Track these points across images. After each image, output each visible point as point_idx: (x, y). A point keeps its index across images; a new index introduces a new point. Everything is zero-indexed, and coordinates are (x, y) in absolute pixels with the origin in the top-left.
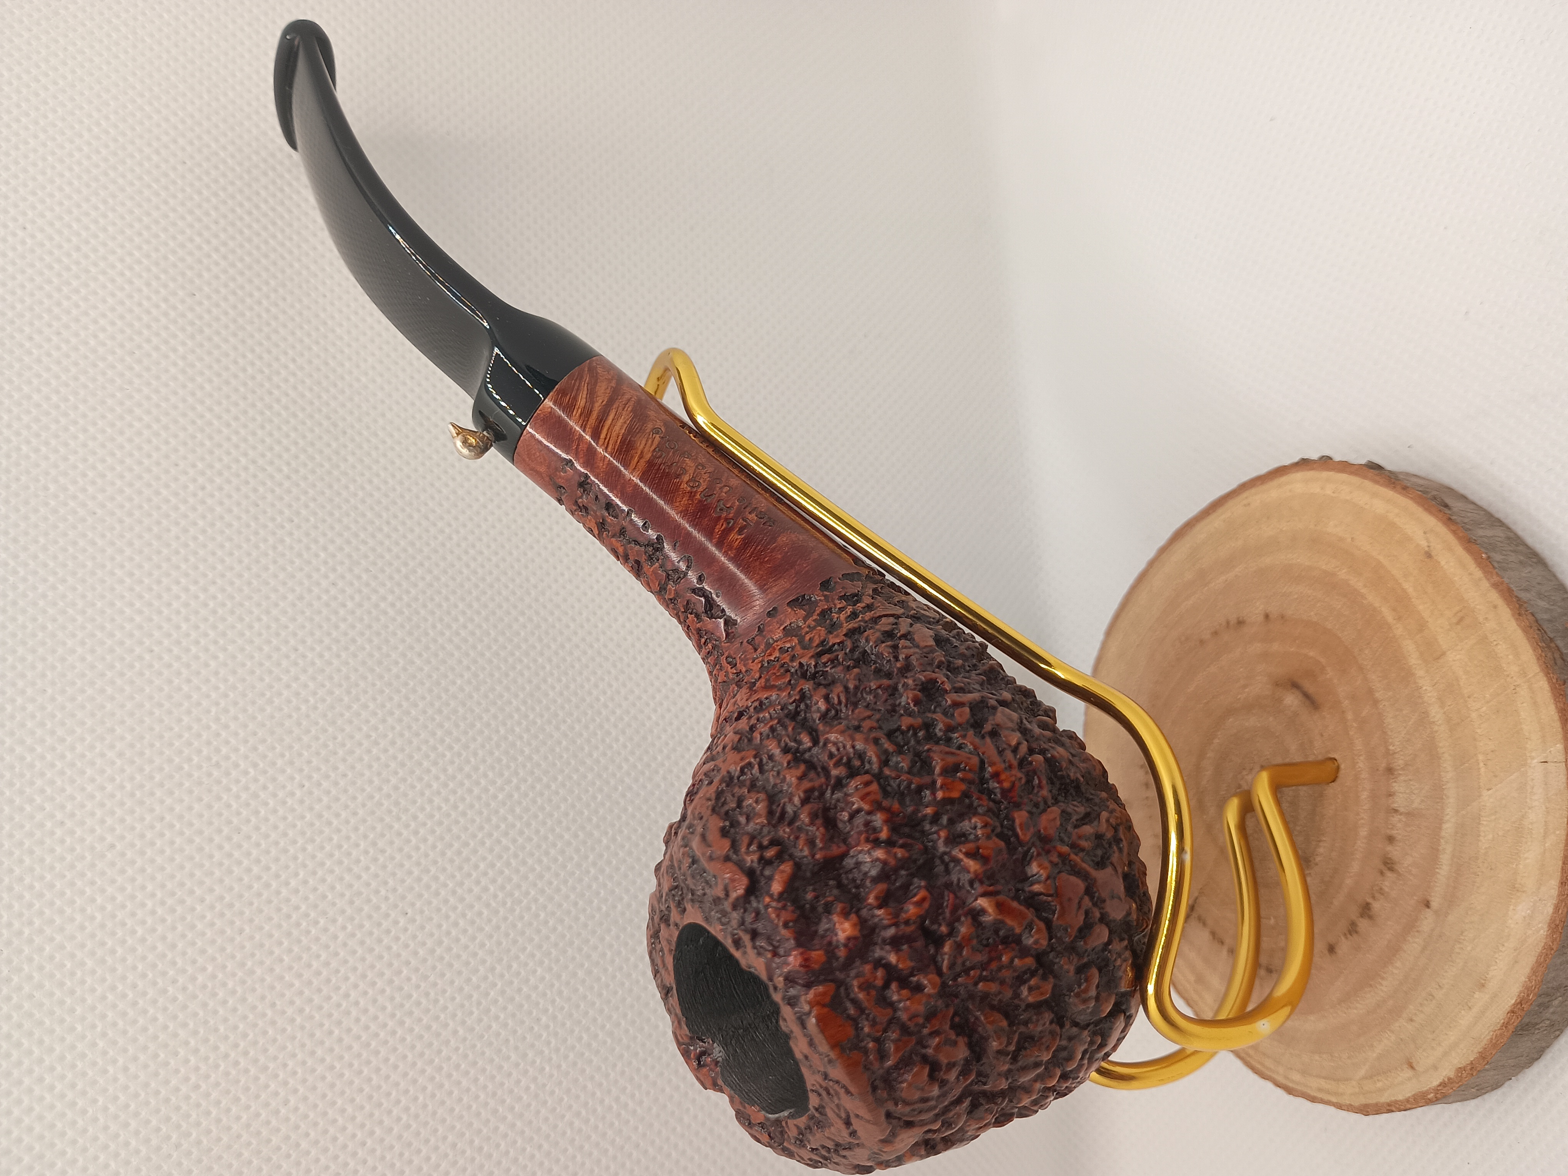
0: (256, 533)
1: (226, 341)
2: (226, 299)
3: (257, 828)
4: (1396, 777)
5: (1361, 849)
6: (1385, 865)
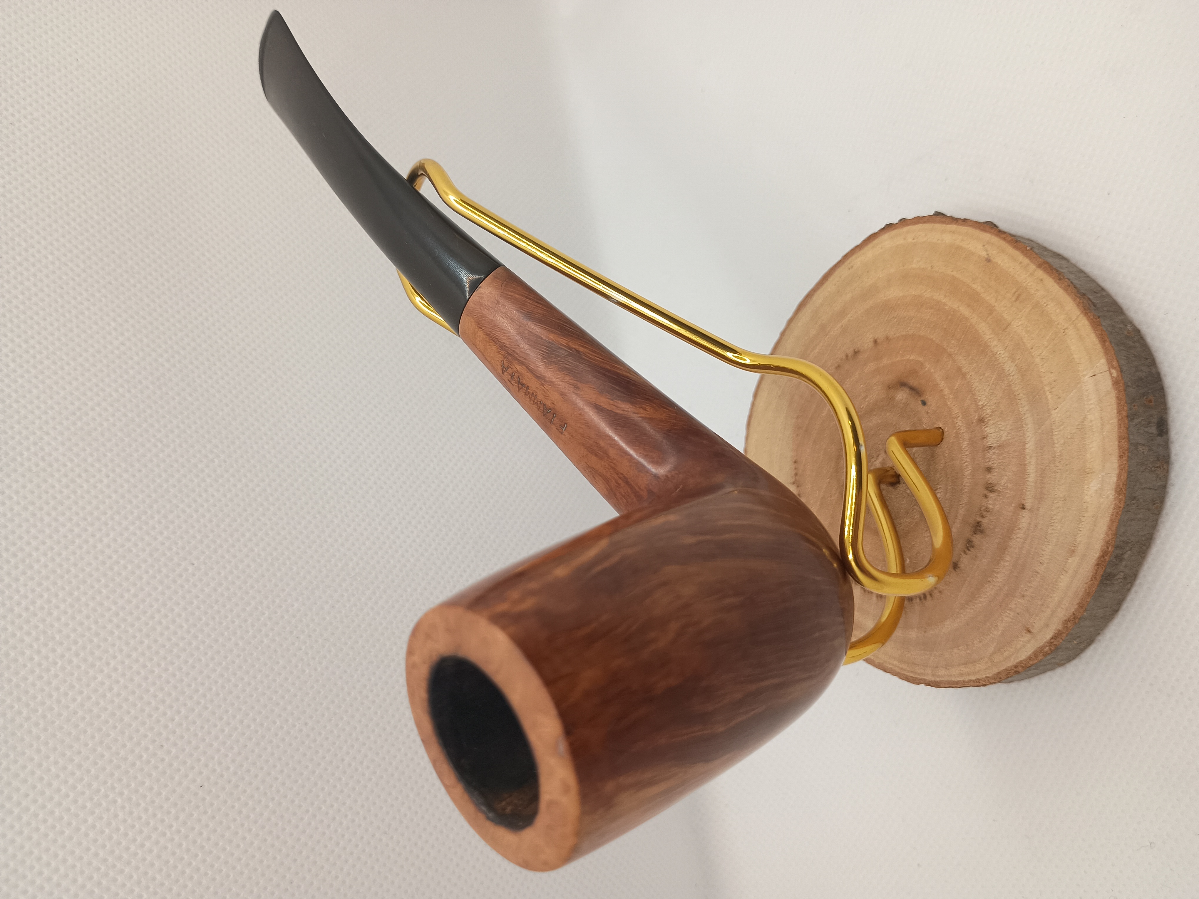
4: (987, 423)
5: (967, 484)
6: (987, 490)
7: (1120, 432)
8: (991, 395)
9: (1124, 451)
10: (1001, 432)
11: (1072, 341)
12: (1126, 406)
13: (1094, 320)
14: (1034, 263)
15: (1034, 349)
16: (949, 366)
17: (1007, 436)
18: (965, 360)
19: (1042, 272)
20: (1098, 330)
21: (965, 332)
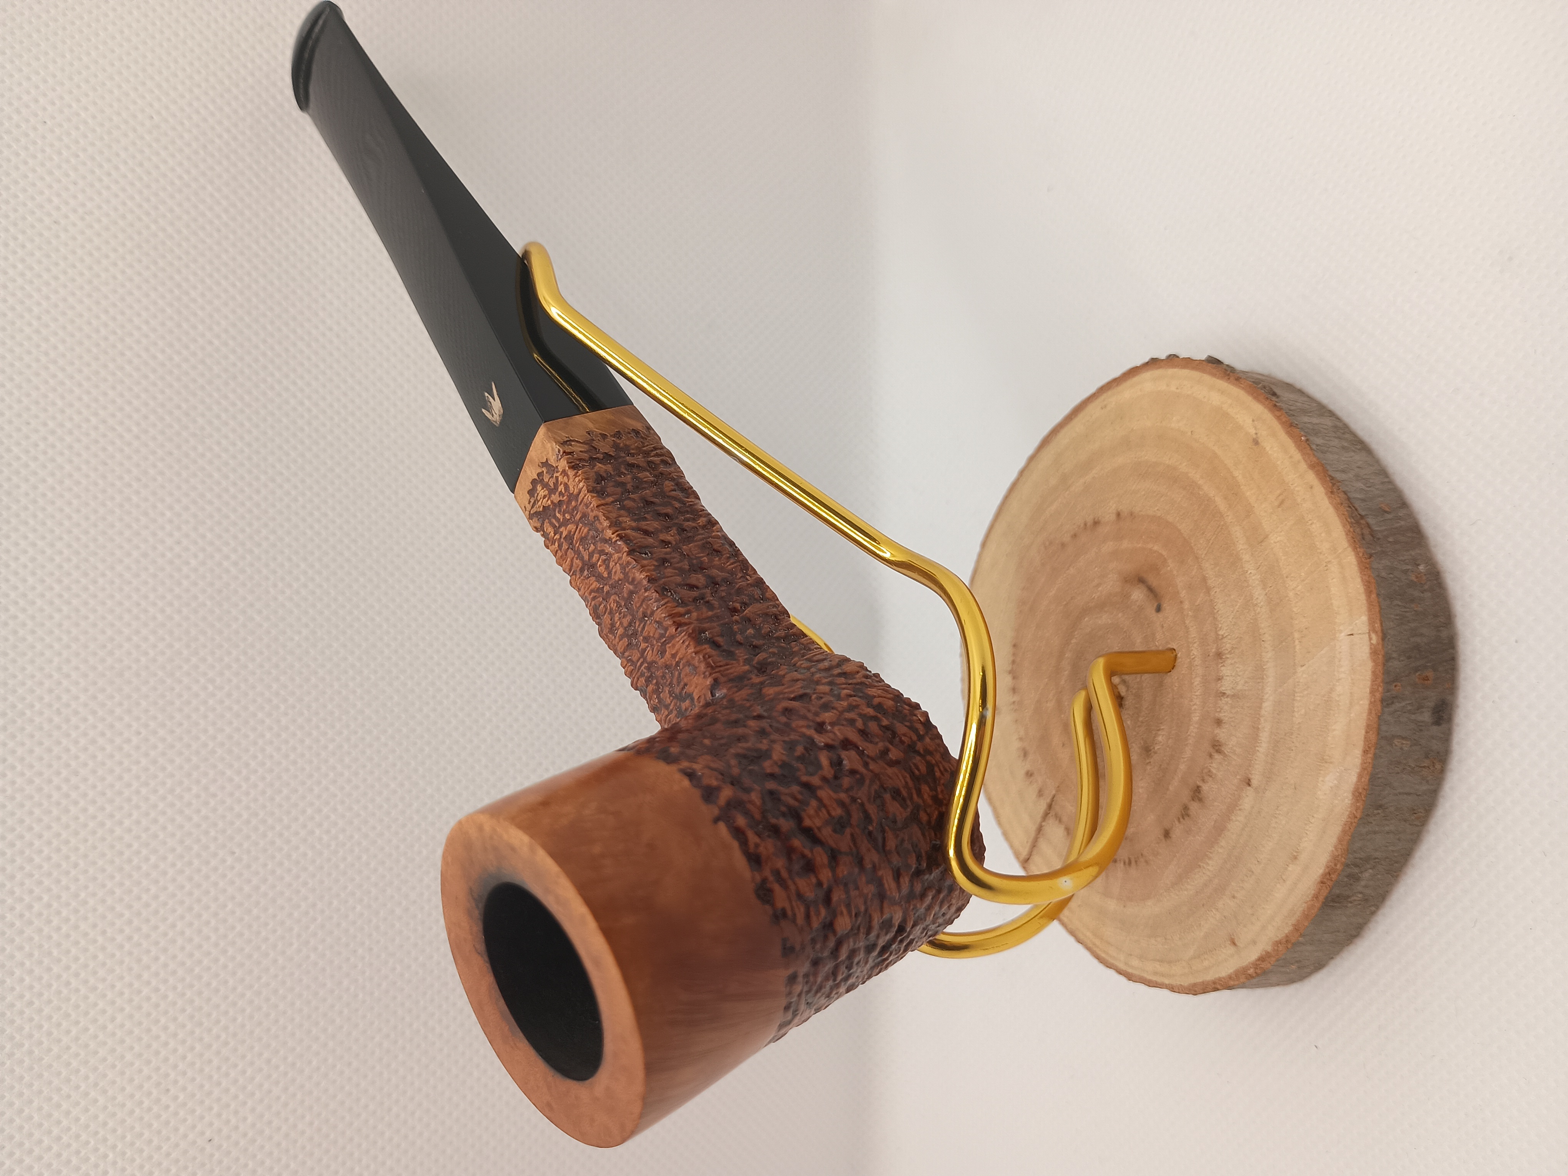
0: (104, 491)
1: (81, 302)
2: (82, 260)
3: (94, 772)
4: (1224, 662)
5: (1193, 734)
6: (1213, 748)
7: (1369, 719)
8: (1234, 625)
9: (1370, 745)
10: (1238, 677)
11: (1334, 580)
12: (1381, 686)
13: (1363, 560)
14: (1306, 461)
15: (1289, 579)
16: (1193, 573)
17: (1244, 685)
18: (1212, 569)
19: (1314, 475)
20: (1365, 575)
21: (1216, 533)
